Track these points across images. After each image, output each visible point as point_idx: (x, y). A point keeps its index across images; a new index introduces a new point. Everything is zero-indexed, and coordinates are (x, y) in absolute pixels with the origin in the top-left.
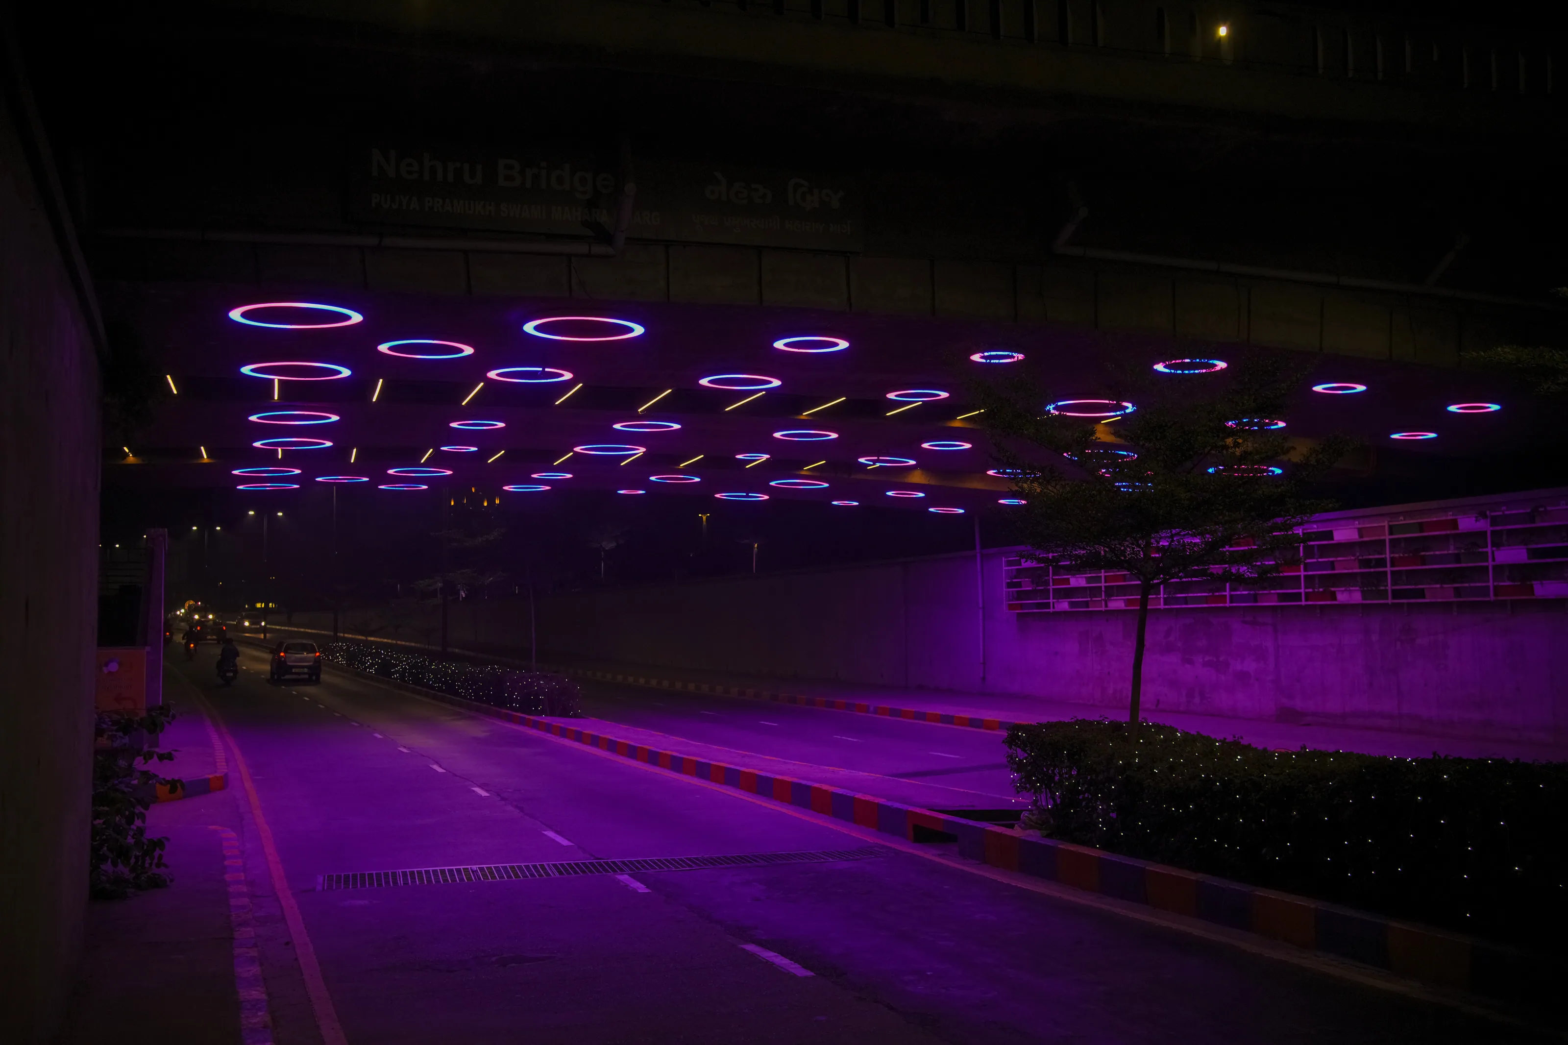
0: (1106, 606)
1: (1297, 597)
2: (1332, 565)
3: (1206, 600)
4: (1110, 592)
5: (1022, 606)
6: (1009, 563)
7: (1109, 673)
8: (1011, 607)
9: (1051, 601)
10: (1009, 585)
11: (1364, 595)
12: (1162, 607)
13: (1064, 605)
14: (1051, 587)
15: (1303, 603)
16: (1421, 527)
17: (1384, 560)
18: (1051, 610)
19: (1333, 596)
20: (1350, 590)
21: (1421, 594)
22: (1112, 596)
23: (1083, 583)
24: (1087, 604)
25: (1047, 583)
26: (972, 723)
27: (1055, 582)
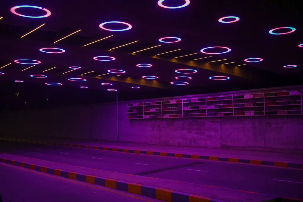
0: (163, 117)
1: (232, 114)
2: (244, 105)
3: (198, 115)
4: (164, 113)
5: (133, 117)
6: (128, 105)
7: (162, 136)
8: (129, 117)
9: (143, 116)
10: (128, 111)
11: (255, 114)
12: (183, 117)
13: (148, 117)
14: (144, 112)
15: (233, 116)
16: (276, 94)
17: (263, 104)
18: (143, 118)
19: (244, 114)
20: (250, 112)
21: (276, 113)
22: (164, 114)
23: (154, 110)
24: (156, 117)
25: (142, 111)
26: (130, 151)
27: (145, 110)
